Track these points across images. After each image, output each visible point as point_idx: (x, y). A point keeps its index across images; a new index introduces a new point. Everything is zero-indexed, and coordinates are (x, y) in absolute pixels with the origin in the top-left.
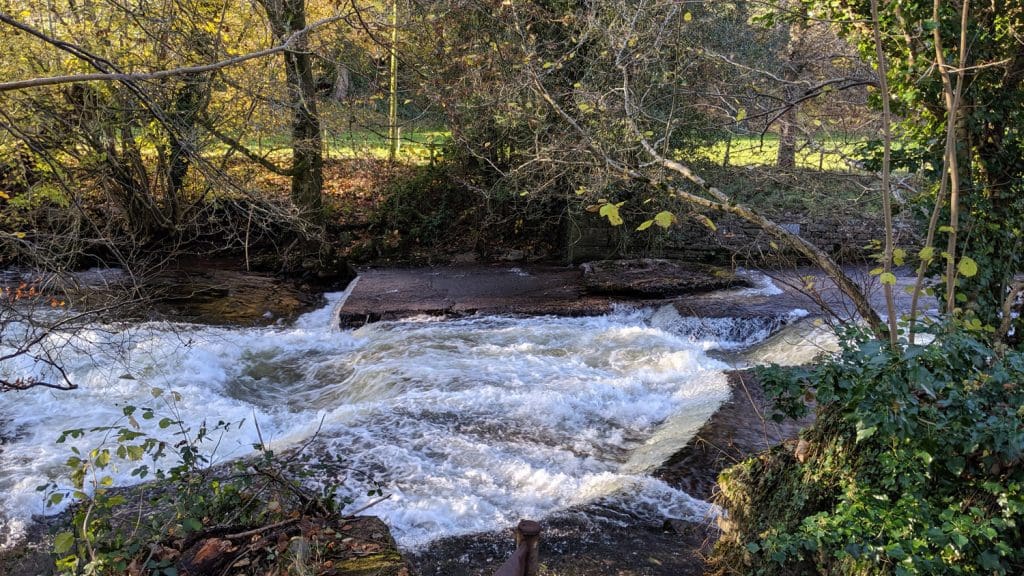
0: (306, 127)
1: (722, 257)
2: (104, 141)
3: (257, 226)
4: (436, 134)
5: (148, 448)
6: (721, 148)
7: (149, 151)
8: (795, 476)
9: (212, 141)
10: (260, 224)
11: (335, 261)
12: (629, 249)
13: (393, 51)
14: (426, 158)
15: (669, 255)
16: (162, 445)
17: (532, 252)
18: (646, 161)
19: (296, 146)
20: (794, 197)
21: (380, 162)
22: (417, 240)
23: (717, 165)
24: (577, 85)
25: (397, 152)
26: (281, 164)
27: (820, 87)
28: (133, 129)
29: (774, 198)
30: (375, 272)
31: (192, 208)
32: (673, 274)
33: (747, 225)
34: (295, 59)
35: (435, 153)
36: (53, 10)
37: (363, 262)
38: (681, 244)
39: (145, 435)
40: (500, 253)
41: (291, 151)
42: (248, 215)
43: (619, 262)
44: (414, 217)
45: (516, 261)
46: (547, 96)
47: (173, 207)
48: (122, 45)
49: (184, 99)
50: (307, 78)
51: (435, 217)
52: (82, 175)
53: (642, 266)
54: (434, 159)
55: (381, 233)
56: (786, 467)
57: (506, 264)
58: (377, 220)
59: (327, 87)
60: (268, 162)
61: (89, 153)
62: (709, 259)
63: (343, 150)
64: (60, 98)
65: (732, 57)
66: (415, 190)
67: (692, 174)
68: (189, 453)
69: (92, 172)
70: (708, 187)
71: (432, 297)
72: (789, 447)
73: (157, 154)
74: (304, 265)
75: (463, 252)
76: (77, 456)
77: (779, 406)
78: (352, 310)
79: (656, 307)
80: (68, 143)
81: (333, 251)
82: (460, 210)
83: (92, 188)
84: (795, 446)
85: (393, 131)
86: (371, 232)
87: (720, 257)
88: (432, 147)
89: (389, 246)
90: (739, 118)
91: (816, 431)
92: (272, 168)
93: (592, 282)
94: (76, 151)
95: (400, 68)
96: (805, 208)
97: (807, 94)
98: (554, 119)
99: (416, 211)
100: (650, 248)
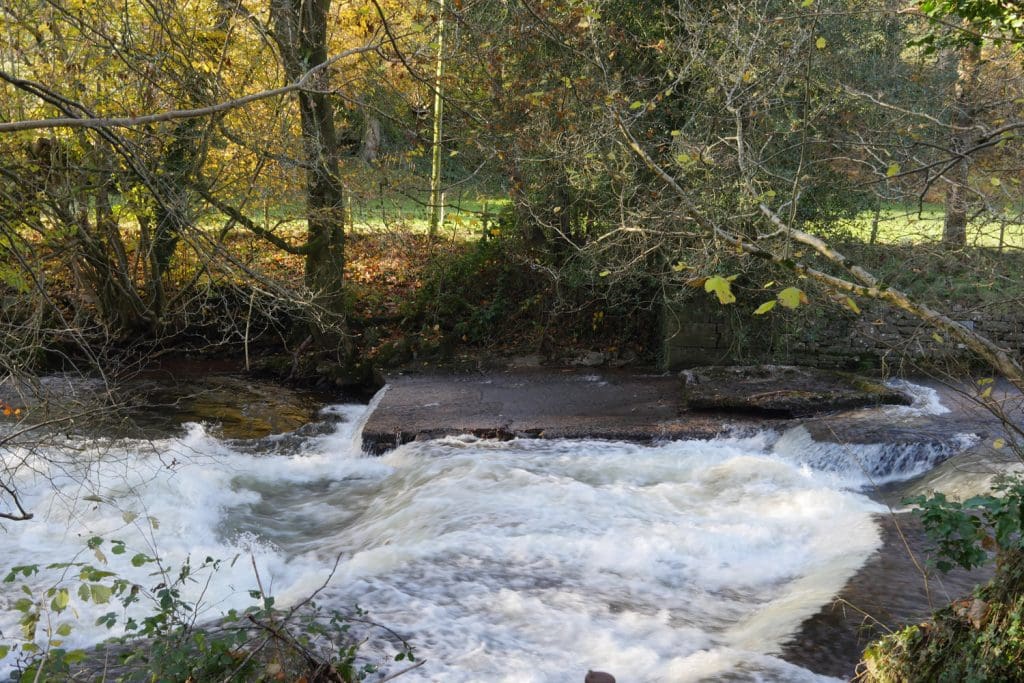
0: (324, 193)
1: (868, 363)
2: (75, 210)
3: (260, 316)
4: (491, 202)
5: (118, 591)
6: (867, 218)
7: (129, 225)
8: (969, 649)
9: (207, 212)
10: (264, 312)
11: (358, 365)
12: (745, 350)
13: (438, 90)
14: (476, 232)
15: (798, 360)
16: (135, 589)
17: (616, 354)
18: (766, 232)
19: (312, 217)
20: (965, 285)
21: (418, 238)
22: (464, 338)
23: (862, 242)
24: (674, 133)
25: (440, 224)
26: (293, 240)
27: (999, 133)
28: (110, 197)
29: (939, 285)
30: (408, 379)
31: (180, 297)
32: (805, 385)
33: (902, 322)
34: (313, 105)
35: (489, 224)
36: (16, 47)
37: (395, 366)
38: (815, 346)
39: (113, 574)
40: (573, 356)
41: (306, 223)
42: (249, 300)
43: (733, 369)
44: (461, 308)
45: (594, 366)
46: (636, 147)
47: (157, 293)
48: (99, 89)
49: (175, 157)
50: (327, 129)
51: (489, 309)
52: (46, 254)
53: (763, 375)
54: (487, 232)
55: (418, 328)
56: (955, 637)
57: (580, 369)
58: (412, 313)
59: (353, 144)
60: (277, 238)
61: (57, 227)
62: (852, 367)
63: (372, 223)
64: (22, 157)
65: (880, 96)
66: (462, 273)
67: (828, 248)
68: (168, 598)
69: (58, 250)
70: (849, 265)
71: (482, 412)
72: (961, 612)
73: (139, 228)
74: (319, 370)
75: (523, 354)
76: (29, 597)
77: (946, 551)
78: (379, 428)
79: (781, 430)
80: (30, 213)
81: (356, 353)
82: (520, 299)
83: (57, 271)
84: (969, 609)
85: (435, 198)
86: (405, 328)
87: (865, 363)
88: (486, 217)
89: (427, 345)
90: (890, 173)
91: (997, 587)
92: (281, 244)
93: (695, 394)
94: (40, 224)
95: (447, 117)
96: (981, 300)
97: (981, 142)
98: (645, 176)
99: (462, 300)
100: (772, 350)
